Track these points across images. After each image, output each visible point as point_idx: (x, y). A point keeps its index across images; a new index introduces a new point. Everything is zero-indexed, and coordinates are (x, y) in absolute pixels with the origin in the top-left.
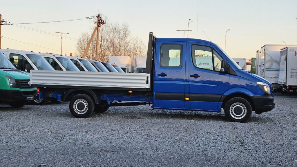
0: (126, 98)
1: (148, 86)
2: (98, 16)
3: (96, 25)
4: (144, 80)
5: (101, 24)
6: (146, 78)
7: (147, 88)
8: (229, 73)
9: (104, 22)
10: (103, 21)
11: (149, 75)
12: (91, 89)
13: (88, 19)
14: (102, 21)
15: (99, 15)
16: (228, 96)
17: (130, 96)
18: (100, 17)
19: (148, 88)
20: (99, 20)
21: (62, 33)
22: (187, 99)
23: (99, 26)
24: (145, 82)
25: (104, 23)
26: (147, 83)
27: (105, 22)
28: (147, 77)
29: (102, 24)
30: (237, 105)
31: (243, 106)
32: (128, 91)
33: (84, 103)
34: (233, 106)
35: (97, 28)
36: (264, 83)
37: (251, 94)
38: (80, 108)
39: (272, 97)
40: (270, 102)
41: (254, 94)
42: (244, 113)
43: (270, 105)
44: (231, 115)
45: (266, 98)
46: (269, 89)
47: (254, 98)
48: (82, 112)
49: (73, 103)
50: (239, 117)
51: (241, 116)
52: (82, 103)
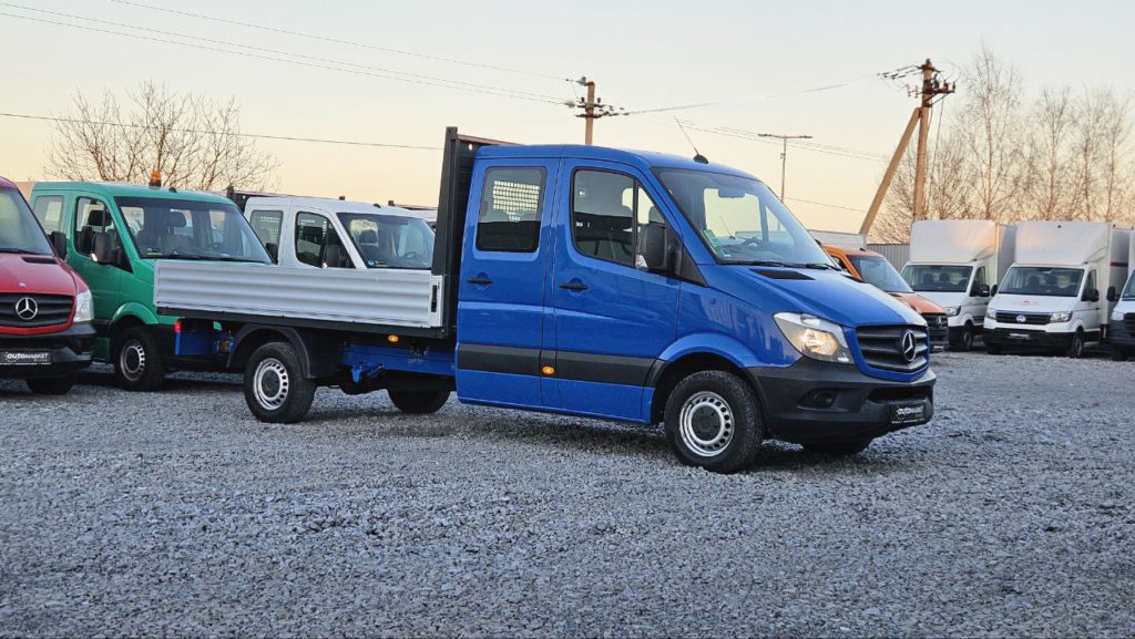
0: (414, 360)
1: (435, 320)
2: (927, 68)
3: (918, 103)
4: (427, 296)
5: (936, 93)
6: (430, 292)
7: (432, 328)
8: (678, 273)
9: (950, 88)
10: (946, 85)
11: (439, 280)
12: (295, 328)
13: (889, 80)
14: (941, 86)
15: (928, 61)
16: (672, 363)
17: (421, 352)
18: (933, 70)
19: (437, 328)
20: (926, 82)
21: (785, 138)
22: (548, 370)
23: (926, 104)
24: (428, 304)
25: (948, 92)
26: (434, 308)
27: (954, 87)
28: (435, 288)
29: (940, 95)
30: (704, 400)
31: (722, 406)
32: (388, 336)
33: (278, 371)
34: (691, 403)
35: (920, 114)
36: (803, 319)
37: (747, 361)
38: (268, 389)
39: (864, 377)
40: (830, 396)
41: (761, 360)
42: (726, 434)
43: (836, 408)
44: (685, 440)
45: (806, 377)
46: (832, 342)
47: (756, 374)
48: (273, 403)
49: (254, 374)
50: (710, 448)
51: (717, 445)
52: (273, 373)
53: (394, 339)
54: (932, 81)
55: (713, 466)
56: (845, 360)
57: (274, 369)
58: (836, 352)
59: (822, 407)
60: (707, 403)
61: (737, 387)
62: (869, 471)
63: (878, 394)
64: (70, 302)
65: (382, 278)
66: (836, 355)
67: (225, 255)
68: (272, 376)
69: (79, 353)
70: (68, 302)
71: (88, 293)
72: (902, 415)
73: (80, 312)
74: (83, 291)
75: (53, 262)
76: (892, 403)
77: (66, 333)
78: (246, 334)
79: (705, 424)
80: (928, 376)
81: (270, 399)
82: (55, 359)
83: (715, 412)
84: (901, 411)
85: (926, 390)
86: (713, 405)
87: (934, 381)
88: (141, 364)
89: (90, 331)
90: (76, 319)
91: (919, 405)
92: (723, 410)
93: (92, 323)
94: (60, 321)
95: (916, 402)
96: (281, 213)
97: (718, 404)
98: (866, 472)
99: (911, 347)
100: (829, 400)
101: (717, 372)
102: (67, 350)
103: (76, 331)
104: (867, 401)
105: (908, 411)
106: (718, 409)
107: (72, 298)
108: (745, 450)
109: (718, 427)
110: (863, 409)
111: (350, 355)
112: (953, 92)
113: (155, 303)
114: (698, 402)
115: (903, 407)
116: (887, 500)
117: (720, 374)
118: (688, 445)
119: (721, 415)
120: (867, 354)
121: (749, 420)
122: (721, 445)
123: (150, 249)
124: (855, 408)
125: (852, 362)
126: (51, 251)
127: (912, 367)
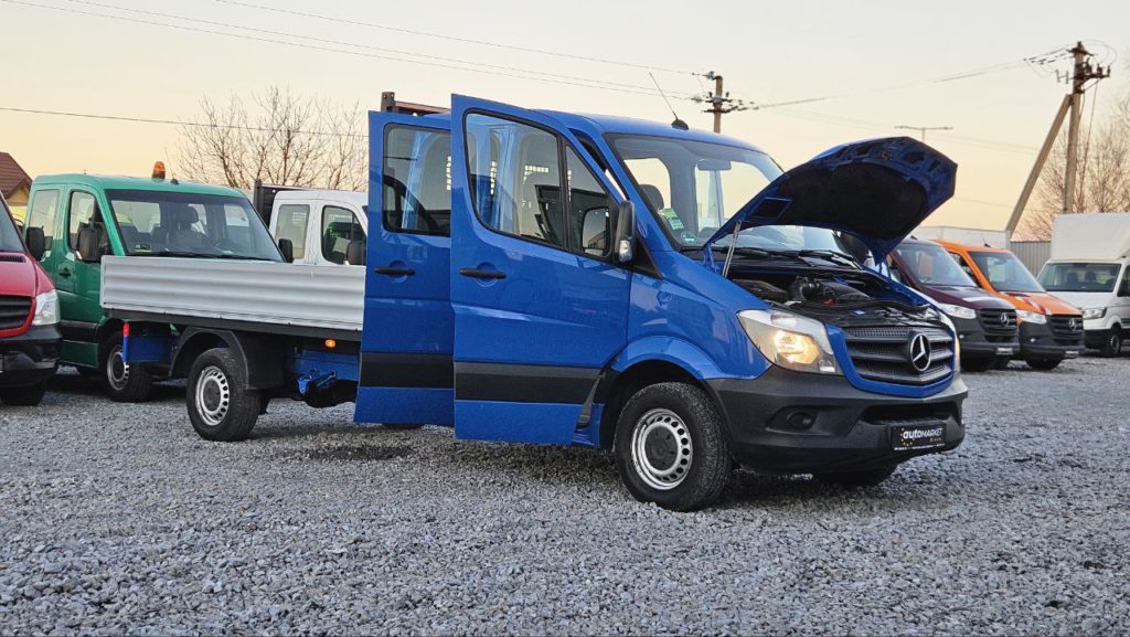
2: (1079, 51)
3: (1070, 90)
5: (1088, 78)
9: (1105, 73)
10: (1100, 69)
13: (1036, 66)
14: (1094, 71)
15: (1079, 44)
18: (1085, 53)
20: (1078, 66)
21: (924, 129)
23: (1078, 90)
25: (1102, 77)
27: (1109, 71)
29: (1093, 80)
30: (660, 419)
31: (680, 427)
32: (325, 340)
33: (218, 381)
34: (645, 422)
35: (1071, 101)
36: (773, 317)
37: (707, 371)
38: (209, 402)
39: (854, 390)
40: (808, 416)
41: (723, 370)
42: (684, 462)
43: (815, 429)
44: (638, 468)
45: (776, 391)
46: (813, 347)
47: (716, 387)
48: (215, 417)
49: (196, 383)
50: (666, 479)
51: (673, 476)
52: (214, 383)
53: (330, 344)
54: (1084, 65)
55: (668, 501)
56: (831, 369)
57: (215, 378)
58: (817, 360)
59: (796, 429)
60: (662, 424)
61: (696, 404)
62: (875, 509)
63: (875, 413)
64: (27, 303)
65: (319, 273)
66: (817, 363)
67: (229, 252)
68: (214, 385)
69: (38, 359)
70: (26, 304)
71: (54, 293)
72: (909, 440)
73: (41, 315)
74: (47, 291)
75: (20, 260)
76: (895, 424)
77: (21, 338)
78: (187, 339)
79: (660, 449)
80: (952, 389)
81: (211, 413)
82: (8, 367)
83: (670, 435)
84: (907, 435)
85: (952, 407)
86: (668, 426)
87: (964, 395)
88: (126, 372)
89: (56, 335)
90: (37, 322)
91: (934, 427)
92: (681, 432)
93: (58, 326)
94: (14, 324)
95: (931, 422)
96: (307, 208)
97: (675, 425)
98: (871, 509)
99: (923, 352)
100: (807, 421)
101: (674, 384)
102: (23, 357)
103: (34, 336)
104: (860, 422)
105: (917, 434)
106: (674, 431)
107: (29, 299)
108: (704, 481)
109: (674, 453)
110: (853, 433)
111: (302, 362)
112: (1108, 76)
113: (101, 304)
114: (653, 422)
115: (911, 429)
116: (865, 552)
117: (676, 386)
118: (641, 475)
119: (678, 438)
120: (859, 362)
121: (709, 445)
122: (679, 475)
123: (138, 246)
124: (842, 430)
125: (840, 372)
126: (21, 248)
127: (924, 378)
